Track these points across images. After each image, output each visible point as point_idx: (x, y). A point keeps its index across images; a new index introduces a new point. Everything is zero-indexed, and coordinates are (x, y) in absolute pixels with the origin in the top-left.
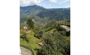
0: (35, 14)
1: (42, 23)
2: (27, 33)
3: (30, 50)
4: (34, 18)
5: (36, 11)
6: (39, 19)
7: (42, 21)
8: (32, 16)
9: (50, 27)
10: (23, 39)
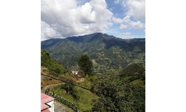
0: (97, 50)
1: (112, 68)
2: (78, 82)
3: (74, 110)
4: (95, 57)
5: (101, 45)
6: (106, 60)
7: (112, 64)
8: (92, 54)
9: (129, 76)
10: (67, 92)
